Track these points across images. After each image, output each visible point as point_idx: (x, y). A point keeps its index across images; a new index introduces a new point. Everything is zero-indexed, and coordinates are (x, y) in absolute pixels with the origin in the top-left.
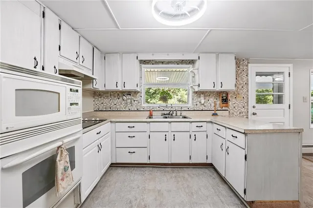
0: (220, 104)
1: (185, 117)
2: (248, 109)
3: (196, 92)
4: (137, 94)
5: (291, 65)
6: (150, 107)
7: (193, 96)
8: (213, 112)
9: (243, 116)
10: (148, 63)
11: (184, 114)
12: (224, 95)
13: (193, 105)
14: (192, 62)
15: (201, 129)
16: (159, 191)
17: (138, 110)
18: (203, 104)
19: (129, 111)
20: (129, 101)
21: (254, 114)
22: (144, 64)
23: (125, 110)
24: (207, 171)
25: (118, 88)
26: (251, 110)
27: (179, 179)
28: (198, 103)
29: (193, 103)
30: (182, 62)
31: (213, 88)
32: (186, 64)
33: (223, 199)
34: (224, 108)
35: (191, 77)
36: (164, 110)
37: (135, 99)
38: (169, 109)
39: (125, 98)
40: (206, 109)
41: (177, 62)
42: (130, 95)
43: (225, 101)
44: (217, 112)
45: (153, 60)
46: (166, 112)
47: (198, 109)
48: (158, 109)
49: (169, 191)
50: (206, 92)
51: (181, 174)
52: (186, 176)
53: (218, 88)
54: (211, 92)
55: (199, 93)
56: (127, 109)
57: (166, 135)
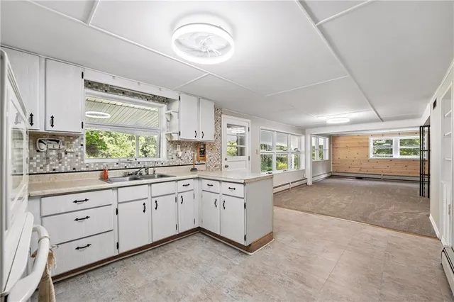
0: (197, 157)
1: (162, 176)
2: (221, 162)
3: (172, 142)
4: (71, 141)
5: (249, 121)
6: (100, 164)
7: (168, 147)
8: (192, 167)
9: (218, 169)
10: (97, 87)
11: (159, 171)
12: (202, 146)
13: (168, 158)
14: (166, 101)
15: (189, 188)
16: (156, 282)
17: (74, 171)
18: (180, 158)
19: (54, 172)
20: (54, 153)
21: (227, 166)
22: (90, 88)
23: (42, 171)
24: (195, 237)
25: (33, 127)
26: (224, 163)
27: (171, 258)
28: (174, 157)
29: (168, 155)
30: (154, 98)
31: (194, 138)
32: (159, 102)
33: (225, 256)
34: (201, 162)
35: (165, 121)
36: (126, 168)
37: (69, 150)
38: (135, 166)
39: (43, 147)
40: (183, 163)
41: (146, 97)
42: (58, 142)
43: (203, 153)
44: (196, 166)
45: (107, 85)
46: (131, 171)
47: (174, 164)
48: (116, 166)
49: (168, 276)
50: (183, 142)
51: (169, 252)
52: (177, 251)
53: (199, 139)
54: (188, 142)
55: (174, 144)
56: (48, 170)
57: (144, 204)
